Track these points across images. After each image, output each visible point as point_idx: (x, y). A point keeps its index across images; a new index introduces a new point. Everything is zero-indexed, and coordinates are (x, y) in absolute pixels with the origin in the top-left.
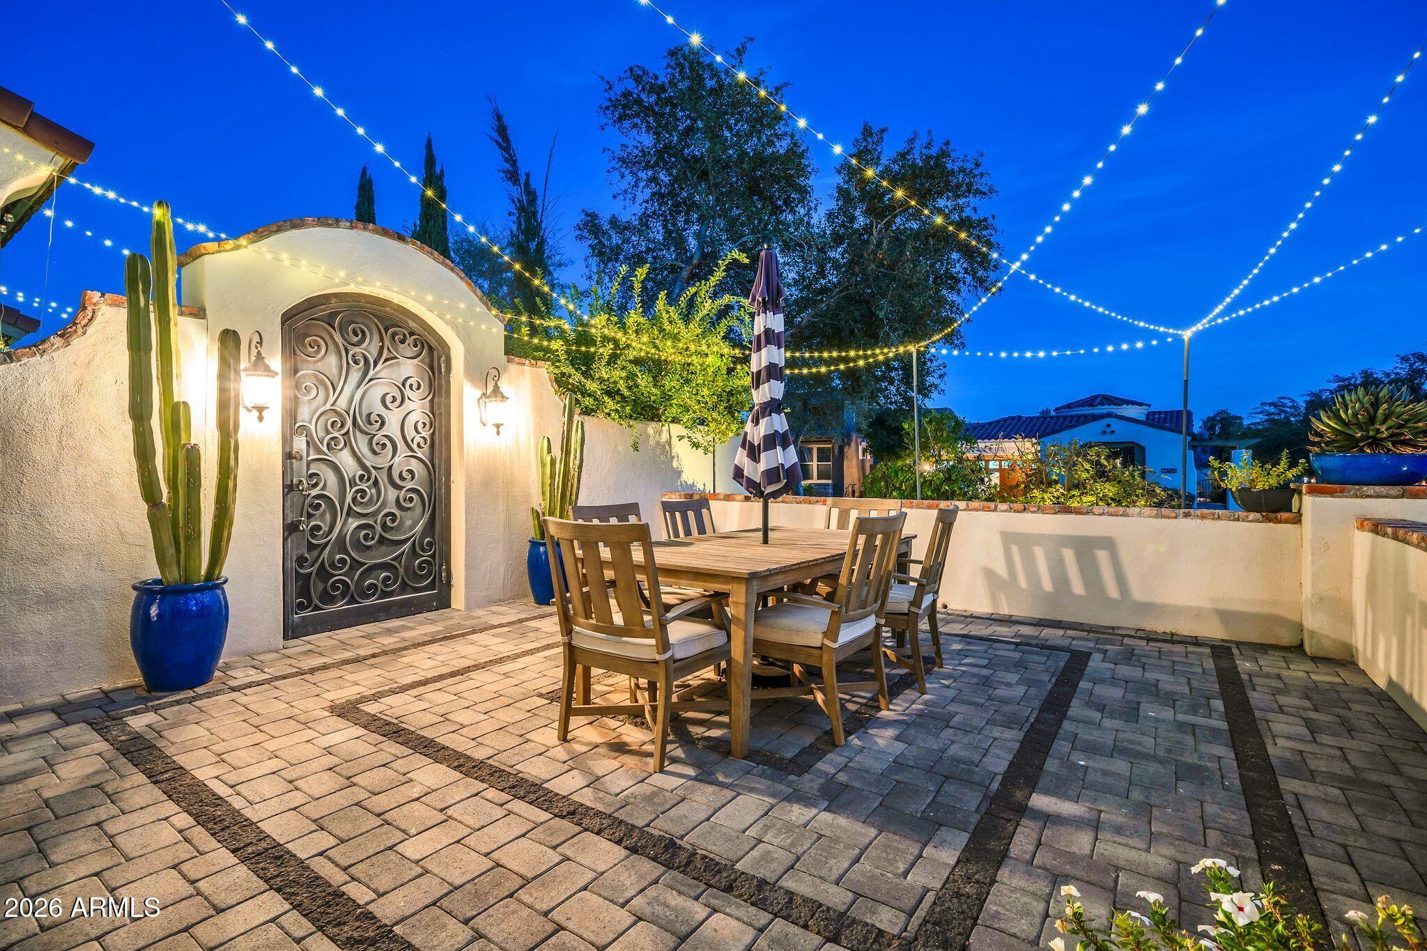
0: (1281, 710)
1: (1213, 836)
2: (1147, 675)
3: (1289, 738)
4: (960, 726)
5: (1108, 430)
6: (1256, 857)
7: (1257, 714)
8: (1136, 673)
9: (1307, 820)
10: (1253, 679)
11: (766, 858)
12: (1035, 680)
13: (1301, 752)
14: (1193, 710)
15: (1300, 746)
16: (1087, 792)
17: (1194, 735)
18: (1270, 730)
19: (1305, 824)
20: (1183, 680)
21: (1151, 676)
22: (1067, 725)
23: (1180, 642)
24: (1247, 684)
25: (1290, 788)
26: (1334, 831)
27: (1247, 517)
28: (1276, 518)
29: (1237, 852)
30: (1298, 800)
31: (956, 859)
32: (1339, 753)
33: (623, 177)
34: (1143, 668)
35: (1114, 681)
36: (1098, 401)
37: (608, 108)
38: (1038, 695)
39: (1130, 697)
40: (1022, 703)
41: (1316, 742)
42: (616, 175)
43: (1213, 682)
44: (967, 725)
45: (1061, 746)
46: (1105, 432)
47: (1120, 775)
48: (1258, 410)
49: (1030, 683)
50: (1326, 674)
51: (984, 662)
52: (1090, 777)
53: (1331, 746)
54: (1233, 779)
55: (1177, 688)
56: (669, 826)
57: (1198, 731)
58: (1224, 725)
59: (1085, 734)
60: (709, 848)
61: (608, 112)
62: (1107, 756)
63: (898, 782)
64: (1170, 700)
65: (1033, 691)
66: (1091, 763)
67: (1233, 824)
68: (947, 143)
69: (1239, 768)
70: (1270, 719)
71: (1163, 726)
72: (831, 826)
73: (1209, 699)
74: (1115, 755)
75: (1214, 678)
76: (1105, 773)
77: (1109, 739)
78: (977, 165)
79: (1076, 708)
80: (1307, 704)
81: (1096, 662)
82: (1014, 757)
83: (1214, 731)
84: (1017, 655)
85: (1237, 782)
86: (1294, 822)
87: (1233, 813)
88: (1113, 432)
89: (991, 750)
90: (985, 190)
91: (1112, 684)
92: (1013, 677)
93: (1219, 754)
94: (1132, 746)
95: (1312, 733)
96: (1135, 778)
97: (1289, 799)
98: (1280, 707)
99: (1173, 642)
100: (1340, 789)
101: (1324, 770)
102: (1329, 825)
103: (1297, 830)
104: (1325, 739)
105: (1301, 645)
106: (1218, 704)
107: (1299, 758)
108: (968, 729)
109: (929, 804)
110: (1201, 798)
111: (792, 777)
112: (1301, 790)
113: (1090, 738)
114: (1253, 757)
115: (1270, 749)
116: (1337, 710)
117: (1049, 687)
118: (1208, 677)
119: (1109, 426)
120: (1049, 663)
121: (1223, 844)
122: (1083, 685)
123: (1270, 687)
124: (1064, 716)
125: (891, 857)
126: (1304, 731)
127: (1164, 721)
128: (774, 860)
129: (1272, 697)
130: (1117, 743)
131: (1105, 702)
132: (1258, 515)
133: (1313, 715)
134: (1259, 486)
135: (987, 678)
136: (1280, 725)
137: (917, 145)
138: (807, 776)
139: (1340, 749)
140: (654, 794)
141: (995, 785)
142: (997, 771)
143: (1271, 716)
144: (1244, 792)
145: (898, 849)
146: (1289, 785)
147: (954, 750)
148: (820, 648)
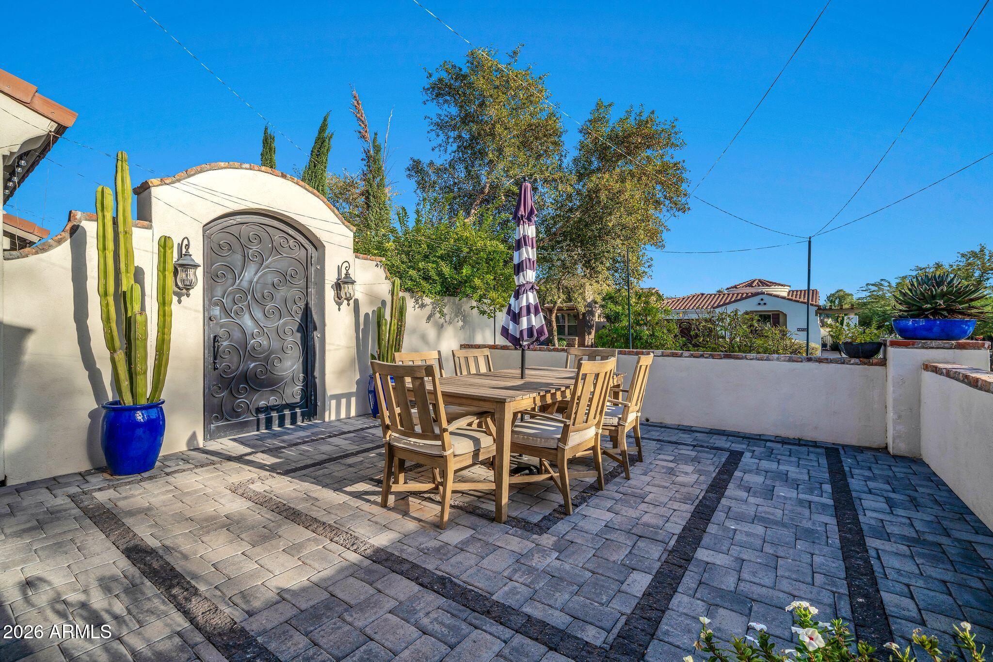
0: (870, 492)
1: (819, 579)
2: (781, 467)
3: (874, 511)
4: (652, 502)
5: (762, 302)
6: (848, 593)
7: (854, 494)
8: (774, 466)
9: (883, 567)
10: (852, 470)
11: (513, 592)
12: (705, 470)
13: (882, 520)
14: (811, 491)
15: (881, 516)
16: (735, 547)
17: (810, 508)
18: (862, 505)
19: (882, 571)
20: (805, 471)
21: (783, 468)
22: (724, 501)
23: (805, 445)
24: (848, 474)
25: (873, 545)
26: (901, 575)
27: (850, 361)
28: (869, 362)
29: (834, 589)
30: (878, 553)
31: (642, 593)
32: (908, 521)
33: (438, 136)
34: (779, 463)
35: (758, 471)
36: (755, 283)
37: (428, 89)
38: (706, 481)
39: (768, 482)
40: (694, 486)
41: (892, 513)
42: (433, 134)
43: (825, 472)
44: (657, 501)
45: (719, 516)
46: (759, 304)
47: (757, 535)
48: (864, 289)
49: (700, 473)
50: (902, 467)
51: (672, 458)
52: (738, 537)
53: (903, 516)
54: (835, 540)
55: (800, 477)
56: (449, 569)
57: (812, 506)
58: (831, 502)
59: (737, 508)
60: (476, 584)
61: (428, 92)
62: (750, 523)
63: (607, 539)
64: (796, 485)
65: (702, 478)
66: (738, 527)
67: (833, 570)
68: (653, 112)
69: (839, 531)
70: (862, 497)
71: (789, 502)
72: (559, 570)
73: (821, 484)
74: (755, 522)
75: (826, 470)
76: (748, 534)
77: (752, 511)
78: (673, 127)
79: (732, 490)
80: (888, 487)
81: (747, 458)
82: (687, 523)
83: (824, 506)
84: (694, 454)
85: (838, 541)
86: (875, 568)
87: (834, 562)
88: (765, 304)
89: (671, 518)
90: (679, 143)
91: (757, 474)
92: (689, 469)
93: (826, 522)
94: (767, 516)
95: (890, 507)
96: (768, 538)
97: (872, 553)
98: (870, 490)
99: (799, 445)
100: (908, 546)
101: (898, 533)
102: (899, 571)
103: (876, 574)
104: (900, 512)
105: (886, 447)
106: (827, 488)
107: (881, 524)
108: (657, 504)
109: (627, 555)
110: (812, 552)
111: (535, 536)
112: (882, 547)
113: (739, 510)
114: (849, 523)
115: (861, 518)
116: (908, 492)
117: (714, 475)
118: (822, 469)
119: (762, 300)
120: (715, 459)
121: (825, 583)
122: (738, 474)
123: (863, 476)
124: (723, 495)
125: (598, 591)
126: (885, 506)
127: (790, 499)
128: (518, 593)
129: (864, 483)
130: (757, 514)
131: (751, 486)
132: (857, 360)
133: (892, 495)
134: (858, 341)
135: (672, 469)
136: (869, 502)
137: (633, 114)
138: (545, 535)
139: (909, 518)
140: (441, 547)
141: (673, 542)
142: (674, 532)
143: (863, 496)
144: (842, 548)
145: (603, 586)
146: (872, 543)
147: (646, 519)
148: (556, 449)
